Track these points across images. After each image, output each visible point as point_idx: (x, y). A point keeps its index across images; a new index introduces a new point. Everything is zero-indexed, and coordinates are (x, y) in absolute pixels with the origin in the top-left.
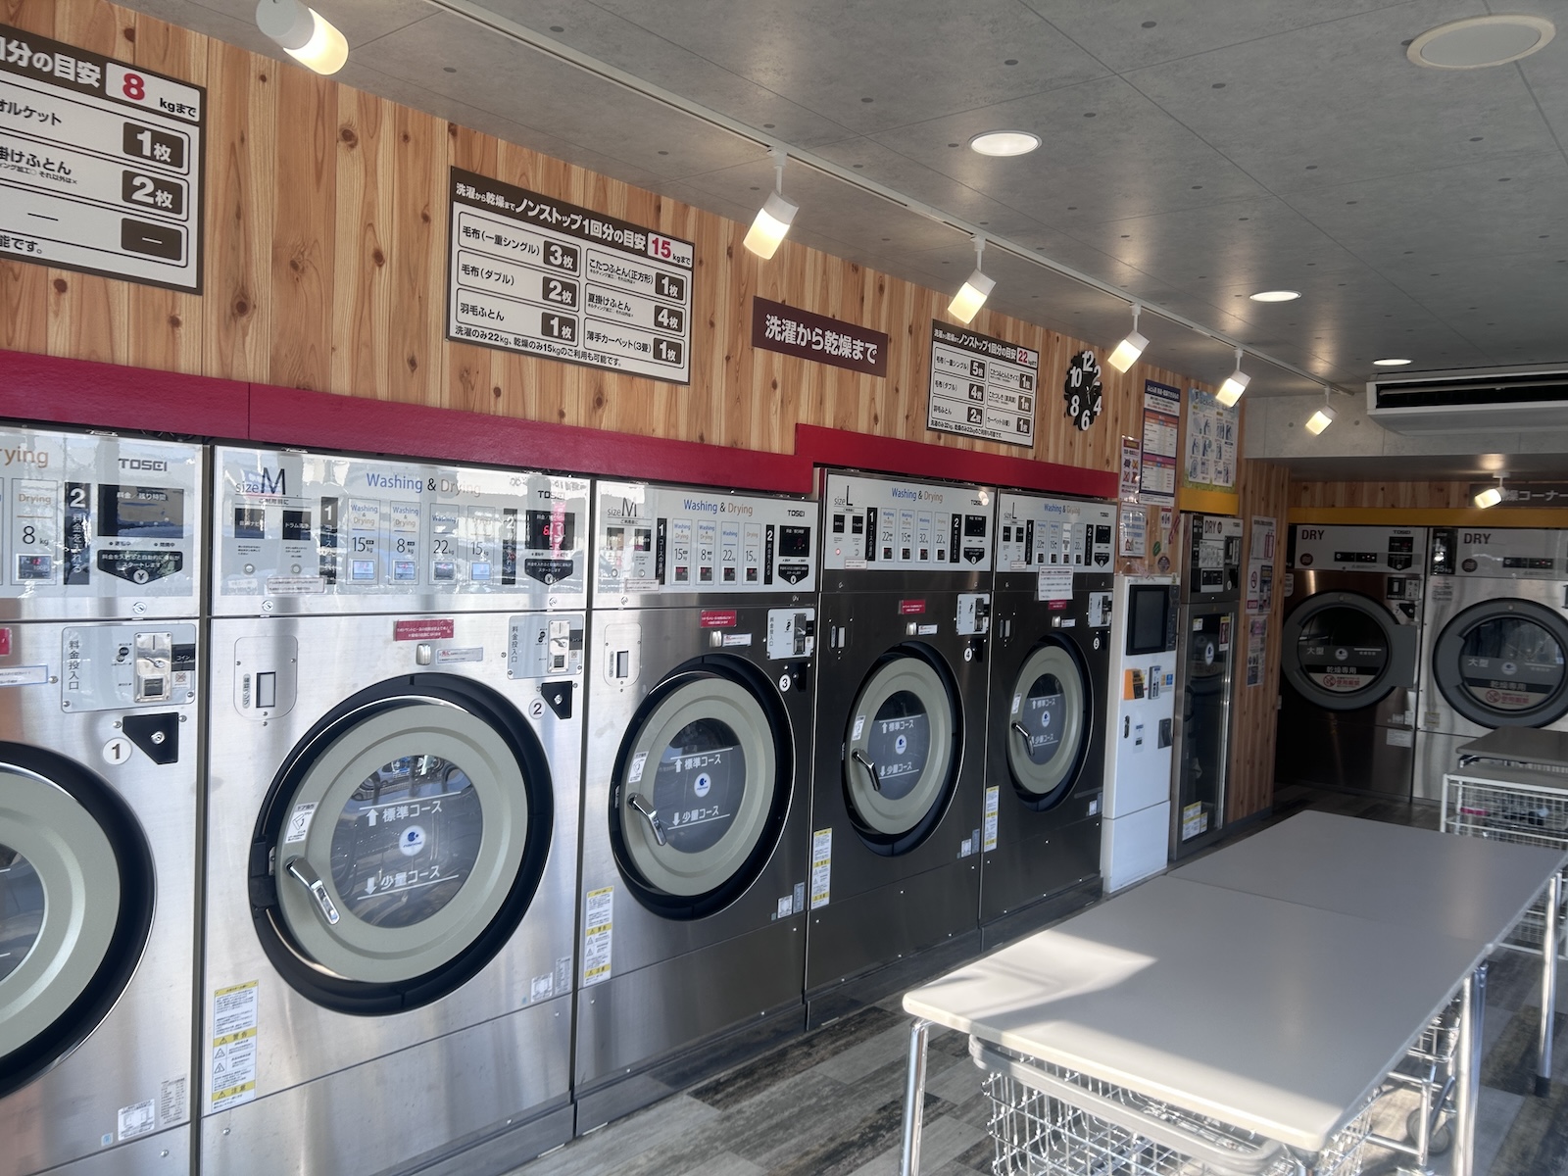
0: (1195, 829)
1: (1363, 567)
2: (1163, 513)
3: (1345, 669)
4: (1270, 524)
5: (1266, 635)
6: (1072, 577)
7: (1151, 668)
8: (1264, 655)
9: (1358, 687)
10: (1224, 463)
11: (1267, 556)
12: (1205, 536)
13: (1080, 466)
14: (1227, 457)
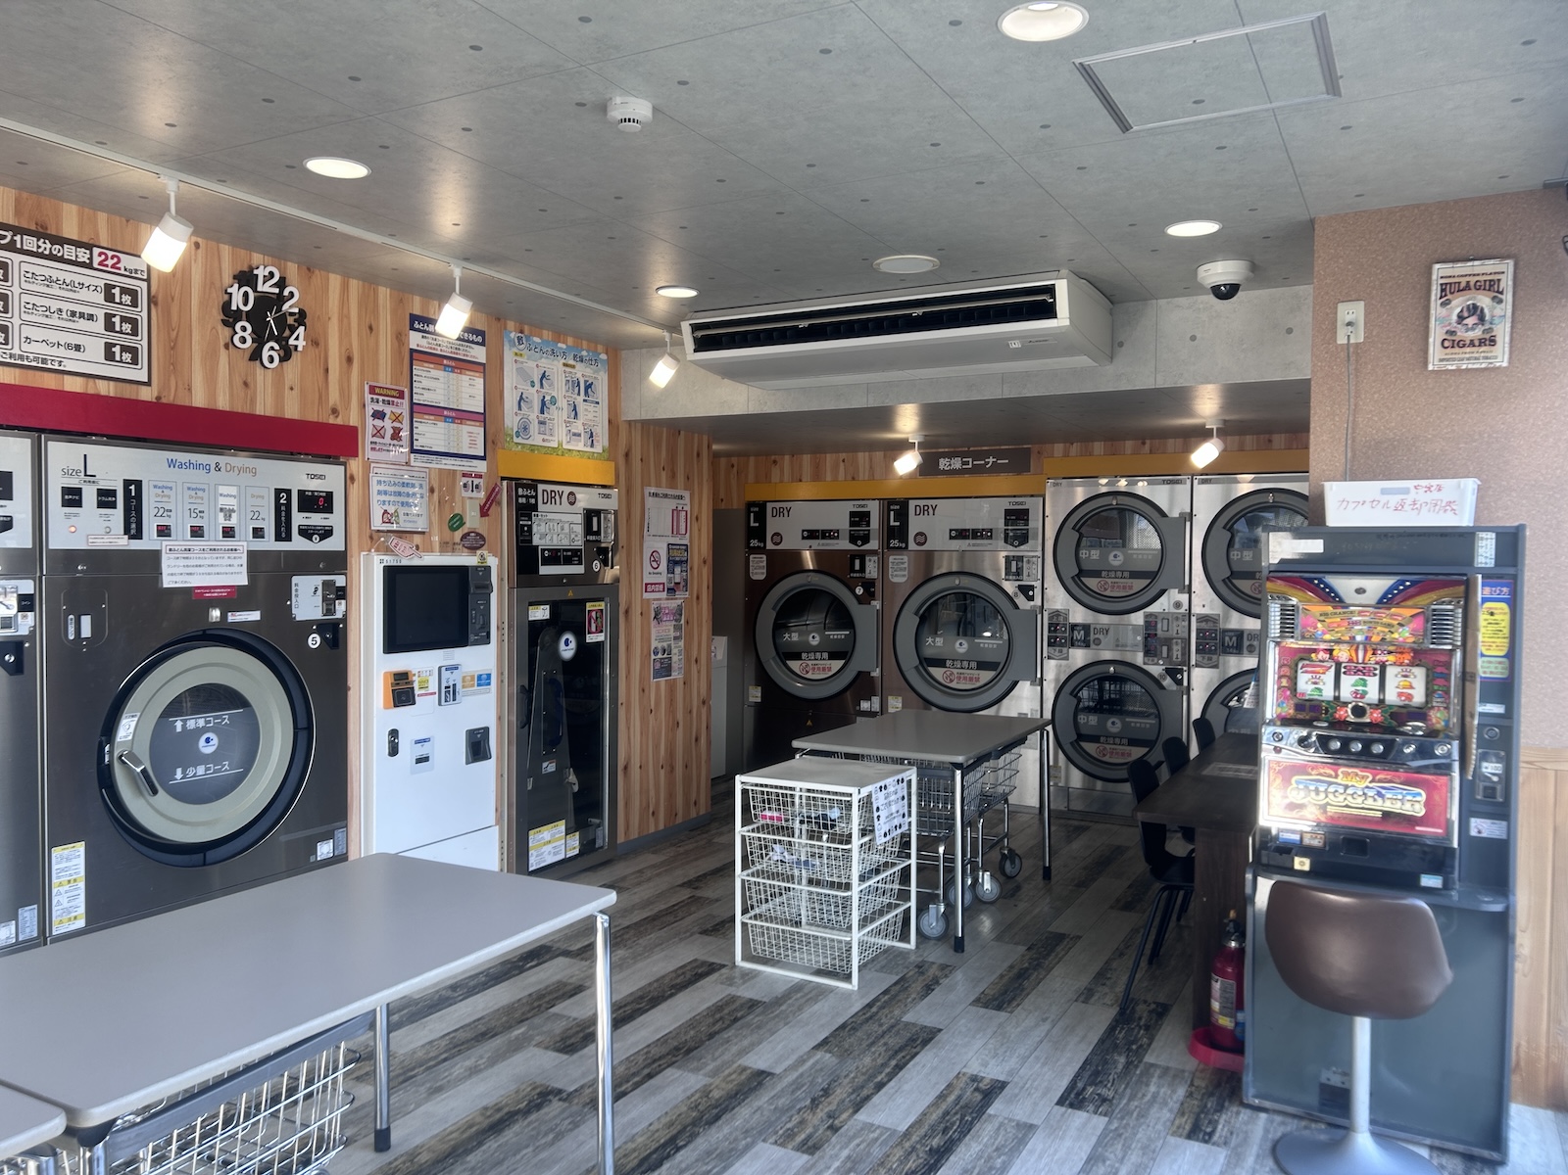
0: (555, 854)
1: (827, 545)
2: (465, 480)
3: (818, 655)
4: (681, 497)
5: (682, 622)
6: (245, 556)
7: (440, 668)
8: (681, 643)
9: (831, 674)
10: (584, 424)
11: (675, 531)
12: (541, 507)
13: (270, 412)
14: (590, 416)
